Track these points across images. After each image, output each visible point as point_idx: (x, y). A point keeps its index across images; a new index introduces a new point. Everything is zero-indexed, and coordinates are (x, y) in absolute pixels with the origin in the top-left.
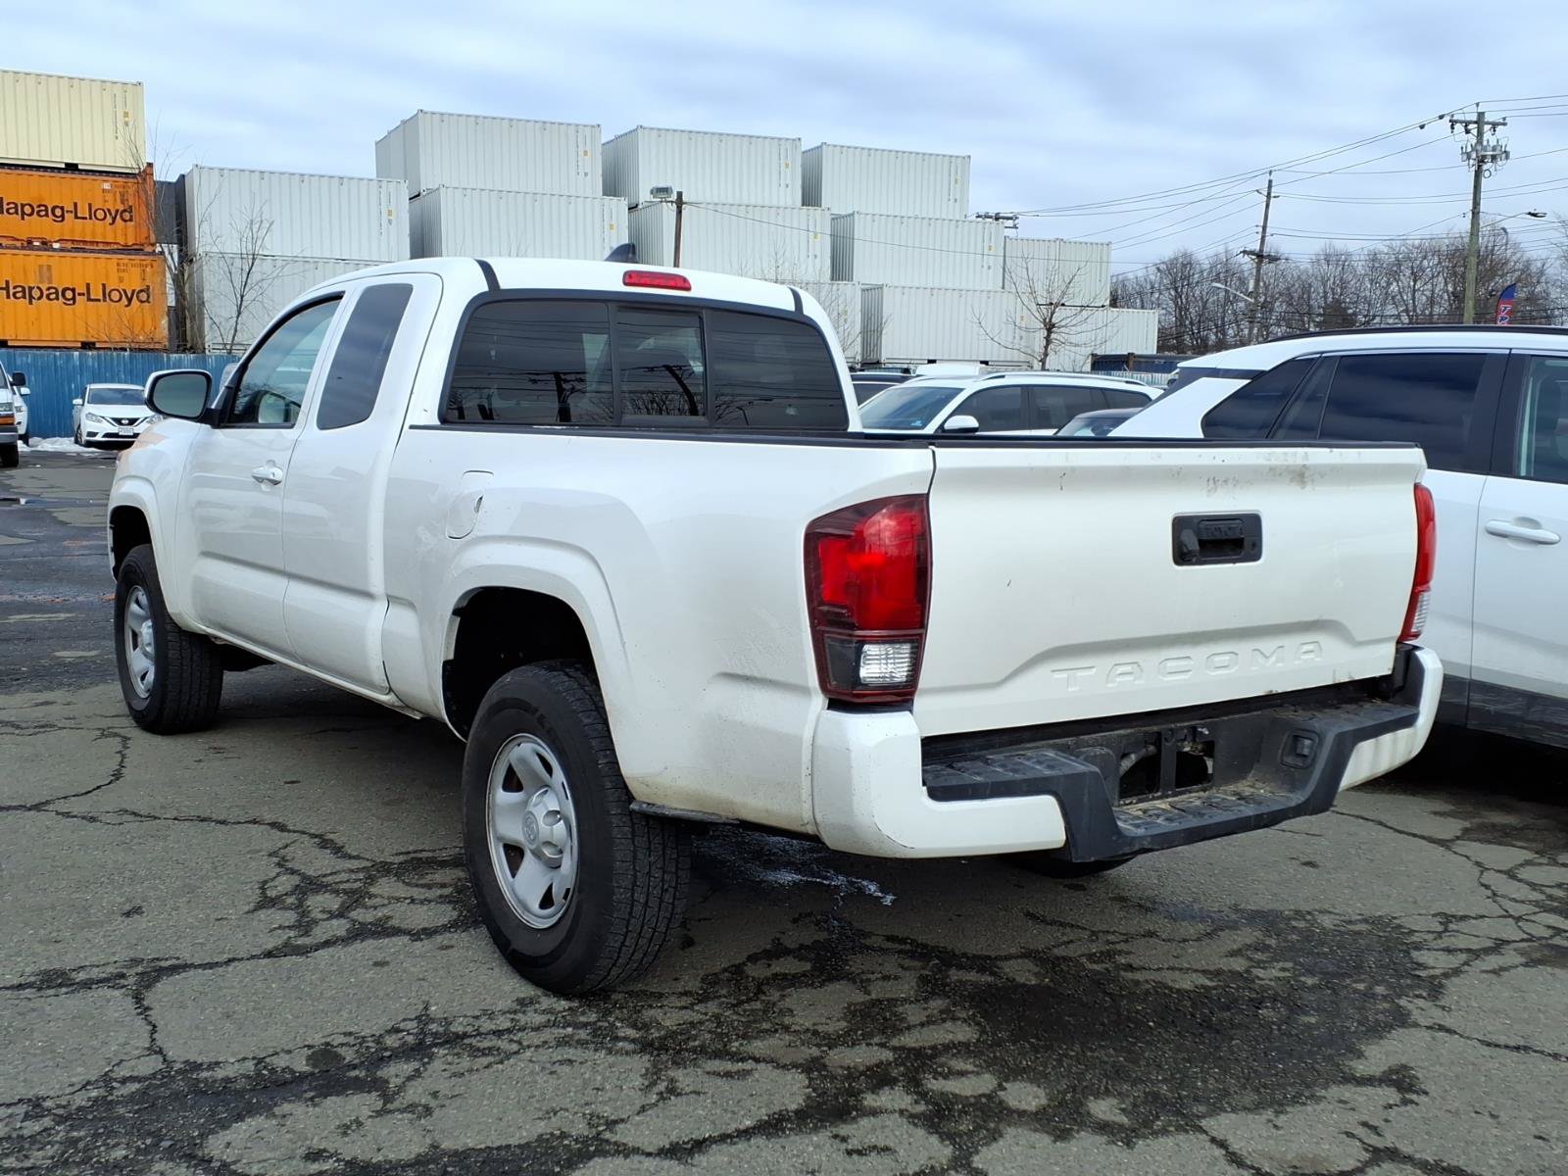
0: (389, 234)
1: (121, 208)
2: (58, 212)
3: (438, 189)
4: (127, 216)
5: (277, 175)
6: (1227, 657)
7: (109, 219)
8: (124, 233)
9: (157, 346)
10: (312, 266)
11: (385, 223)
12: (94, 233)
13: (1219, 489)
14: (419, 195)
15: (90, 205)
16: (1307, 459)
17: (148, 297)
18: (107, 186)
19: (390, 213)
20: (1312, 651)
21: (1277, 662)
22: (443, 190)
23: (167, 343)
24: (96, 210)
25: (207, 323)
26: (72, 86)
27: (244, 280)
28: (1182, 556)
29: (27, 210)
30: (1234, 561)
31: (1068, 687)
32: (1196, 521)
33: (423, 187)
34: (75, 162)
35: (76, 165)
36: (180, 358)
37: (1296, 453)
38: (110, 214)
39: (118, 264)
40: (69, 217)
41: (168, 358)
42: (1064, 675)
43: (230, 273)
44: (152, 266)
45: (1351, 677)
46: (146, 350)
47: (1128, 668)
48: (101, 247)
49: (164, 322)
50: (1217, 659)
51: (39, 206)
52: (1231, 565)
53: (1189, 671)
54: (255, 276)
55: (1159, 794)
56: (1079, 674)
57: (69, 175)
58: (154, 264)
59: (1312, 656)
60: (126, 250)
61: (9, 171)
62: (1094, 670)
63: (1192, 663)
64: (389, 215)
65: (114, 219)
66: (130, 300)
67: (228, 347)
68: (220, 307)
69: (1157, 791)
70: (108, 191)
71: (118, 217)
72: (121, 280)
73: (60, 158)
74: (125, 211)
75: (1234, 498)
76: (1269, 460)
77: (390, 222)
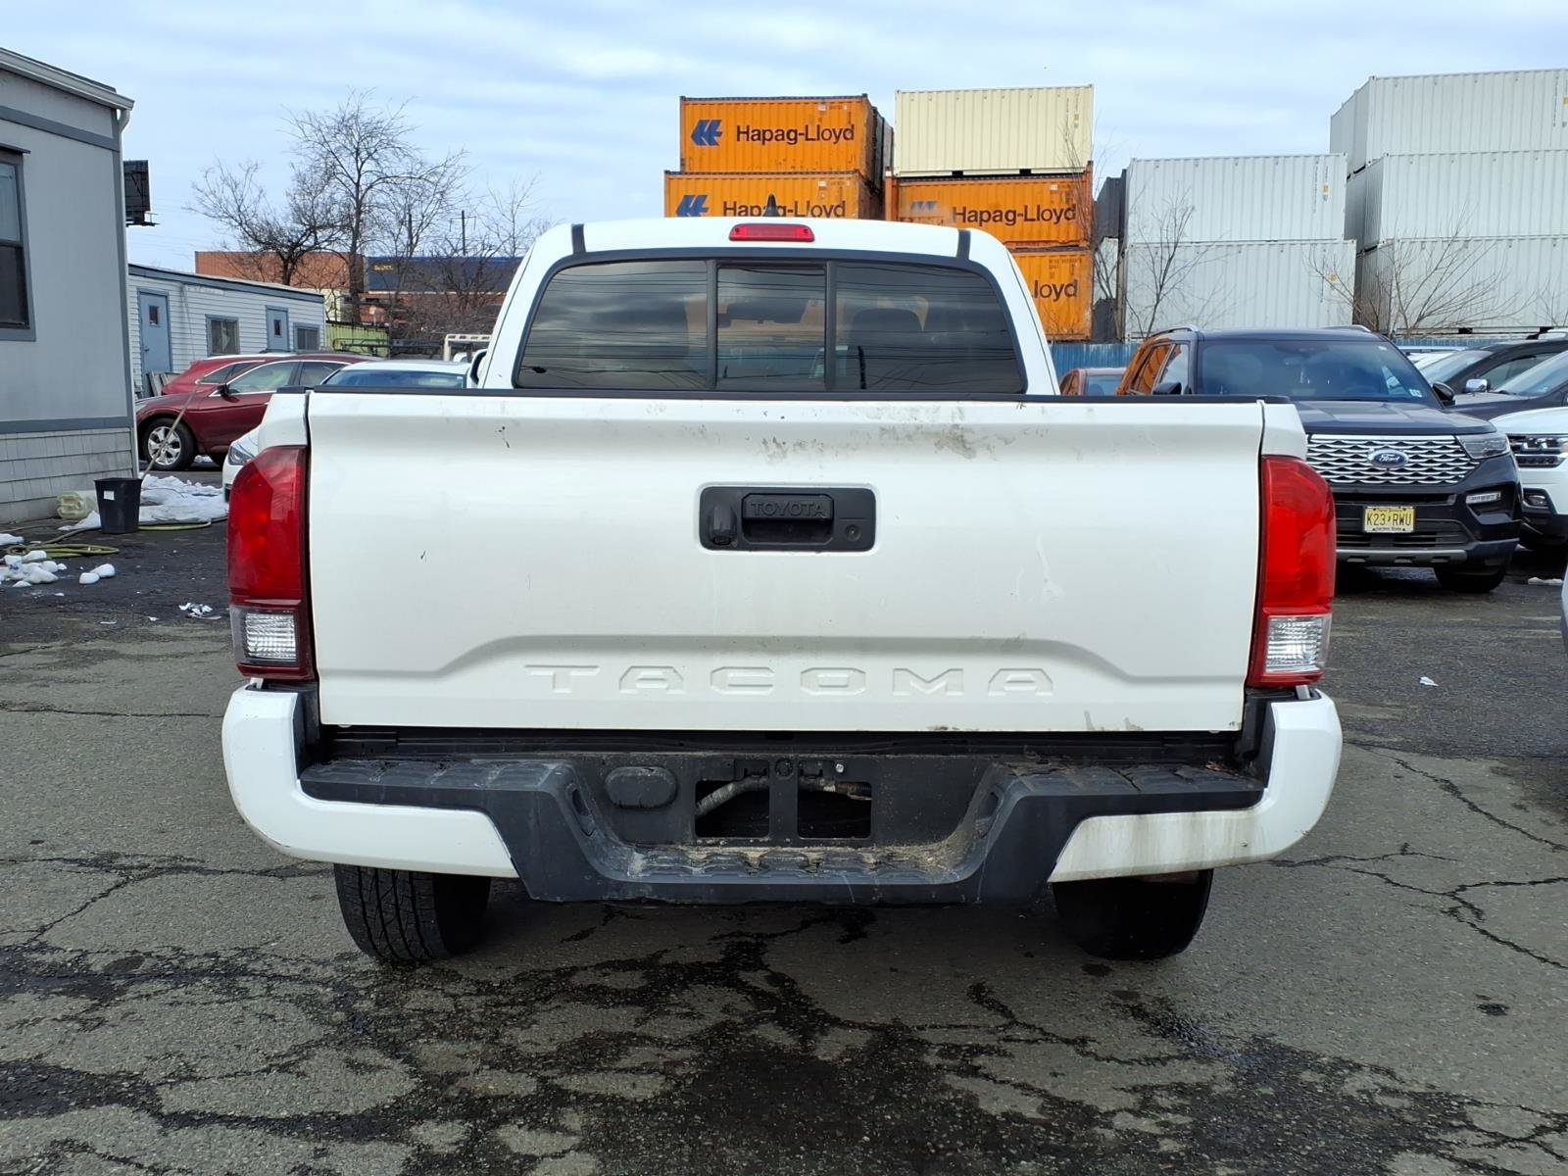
0: (1322, 210)
1: (1065, 207)
2: (1011, 216)
3: (1382, 158)
4: (1070, 214)
5: (1211, 160)
6: (844, 675)
7: (1054, 219)
8: (1067, 231)
9: (1079, 338)
10: (1235, 250)
11: (1319, 199)
12: (1040, 233)
13: (788, 454)
14: (1364, 167)
15: (1039, 206)
16: (962, 417)
17: (1076, 291)
18: (1054, 187)
19: (1325, 188)
20: (1030, 682)
21: (946, 688)
22: (1386, 160)
23: (1089, 335)
24: (1043, 212)
25: (1128, 312)
26: (1003, 97)
27: (1164, 268)
28: (713, 538)
29: (985, 216)
30: (819, 549)
31: (554, 687)
32: (741, 495)
33: (1369, 158)
34: (1029, 168)
35: (1029, 171)
36: (1098, 348)
37: (938, 408)
38: (1056, 214)
39: (1050, 261)
40: (1019, 219)
41: (1088, 349)
42: (550, 673)
43: (1153, 263)
44: (1081, 261)
45: (1134, 726)
46: (1067, 341)
47: (658, 673)
48: (1041, 245)
49: (1088, 314)
50: (821, 675)
51: (995, 212)
52: (813, 554)
53: (770, 686)
54: (1177, 263)
55: (767, 839)
56: (574, 673)
57: (1023, 181)
58: (1083, 258)
59: (1032, 688)
60: (1066, 246)
61: (972, 182)
62: (598, 670)
63: (772, 675)
64: (1325, 191)
65: (1058, 219)
66: (1058, 295)
67: (1145, 336)
68: (1141, 295)
69: (763, 836)
70: (1055, 192)
71: (1063, 216)
72: (1052, 276)
73: (1014, 165)
74: (1069, 209)
75: (821, 467)
76: (880, 418)
77: (1325, 198)
